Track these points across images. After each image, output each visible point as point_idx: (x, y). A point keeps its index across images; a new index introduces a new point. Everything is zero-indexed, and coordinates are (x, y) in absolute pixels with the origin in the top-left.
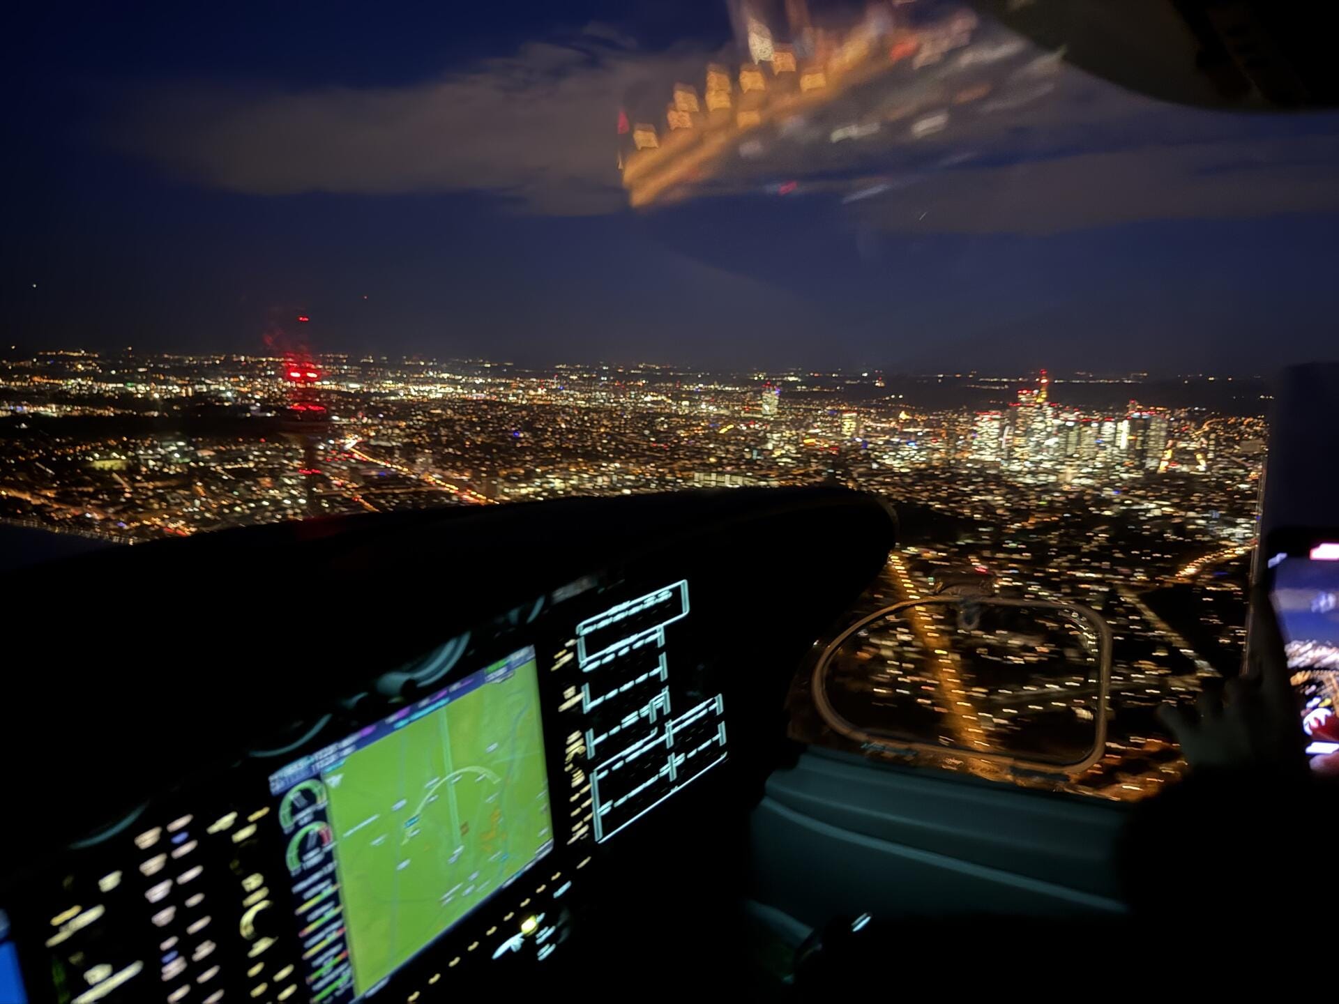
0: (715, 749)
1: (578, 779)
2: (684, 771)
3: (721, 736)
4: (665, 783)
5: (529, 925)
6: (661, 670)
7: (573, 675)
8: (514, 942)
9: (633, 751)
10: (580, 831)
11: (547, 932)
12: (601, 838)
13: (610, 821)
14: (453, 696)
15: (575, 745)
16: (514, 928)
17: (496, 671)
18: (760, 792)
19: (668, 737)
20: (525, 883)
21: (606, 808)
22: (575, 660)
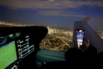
0: (33, 50)
1: (20, 53)
2: (30, 52)
3: (34, 48)
4: (28, 53)
5: (15, 66)
6: (28, 43)
7: (19, 44)
8: (13, 68)
9: (25, 50)
10: (20, 57)
11: (17, 67)
12: (22, 58)
13: (23, 56)
14: (5, 46)
15: (19, 50)
16: (13, 67)
17: (11, 43)
18: (37, 53)
19: (29, 49)
20: (14, 63)
21: (22, 55)
22: (19, 42)
